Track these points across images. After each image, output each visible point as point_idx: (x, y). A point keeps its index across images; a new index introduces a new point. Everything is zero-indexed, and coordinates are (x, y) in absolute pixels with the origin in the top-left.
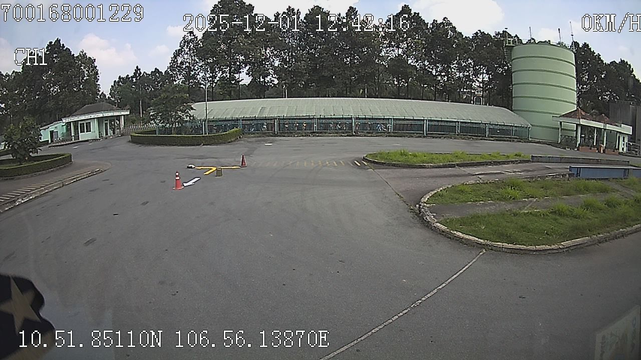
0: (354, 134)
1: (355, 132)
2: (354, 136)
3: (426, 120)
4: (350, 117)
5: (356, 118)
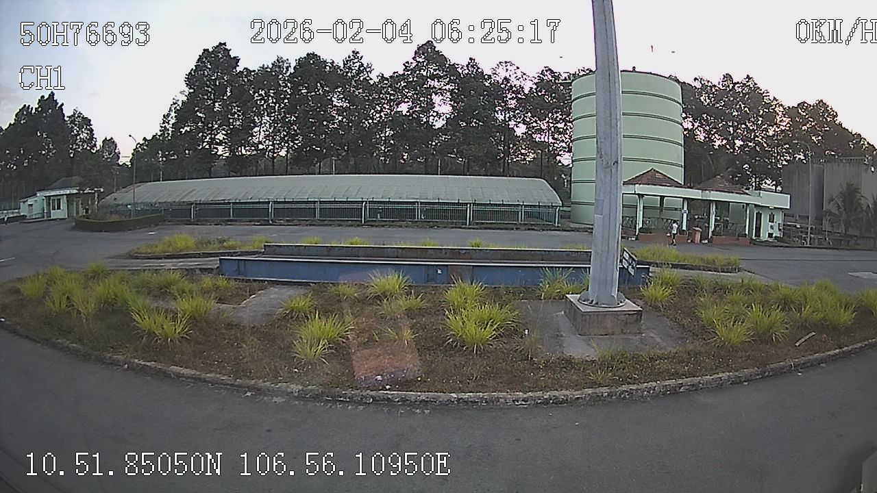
0: (271, 222)
1: (272, 220)
2: (271, 225)
3: (366, 202)
4: (267, 200)
5: (274, 202)
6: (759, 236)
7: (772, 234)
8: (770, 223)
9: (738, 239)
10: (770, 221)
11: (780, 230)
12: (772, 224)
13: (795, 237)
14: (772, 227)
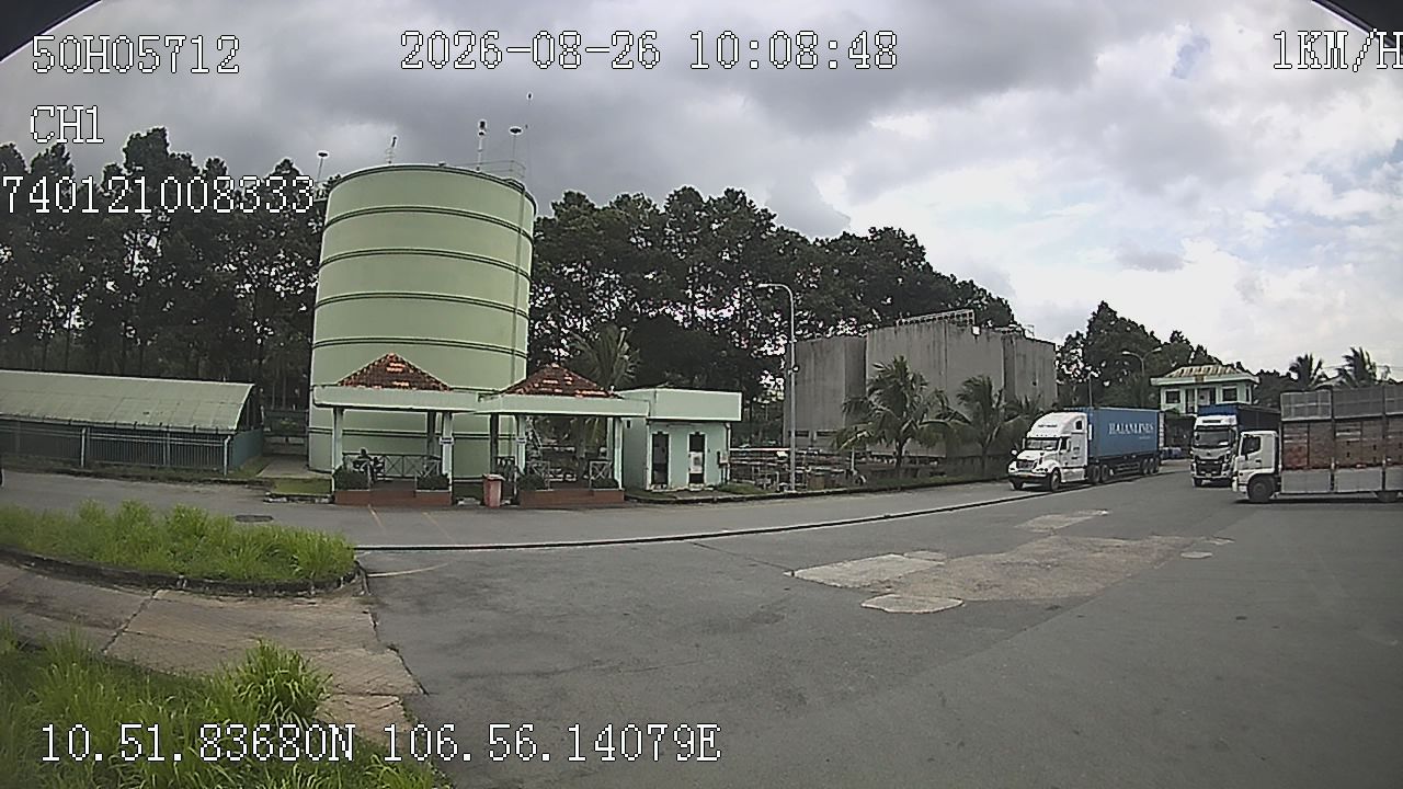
6: (666, 483)
7: (702, 475)
8: (692, 453)
9: (592, 493)
10: (691, 450)
11: (721, 466)
12: (700, 454)
13: (763, 477)
14: (699, 462)
